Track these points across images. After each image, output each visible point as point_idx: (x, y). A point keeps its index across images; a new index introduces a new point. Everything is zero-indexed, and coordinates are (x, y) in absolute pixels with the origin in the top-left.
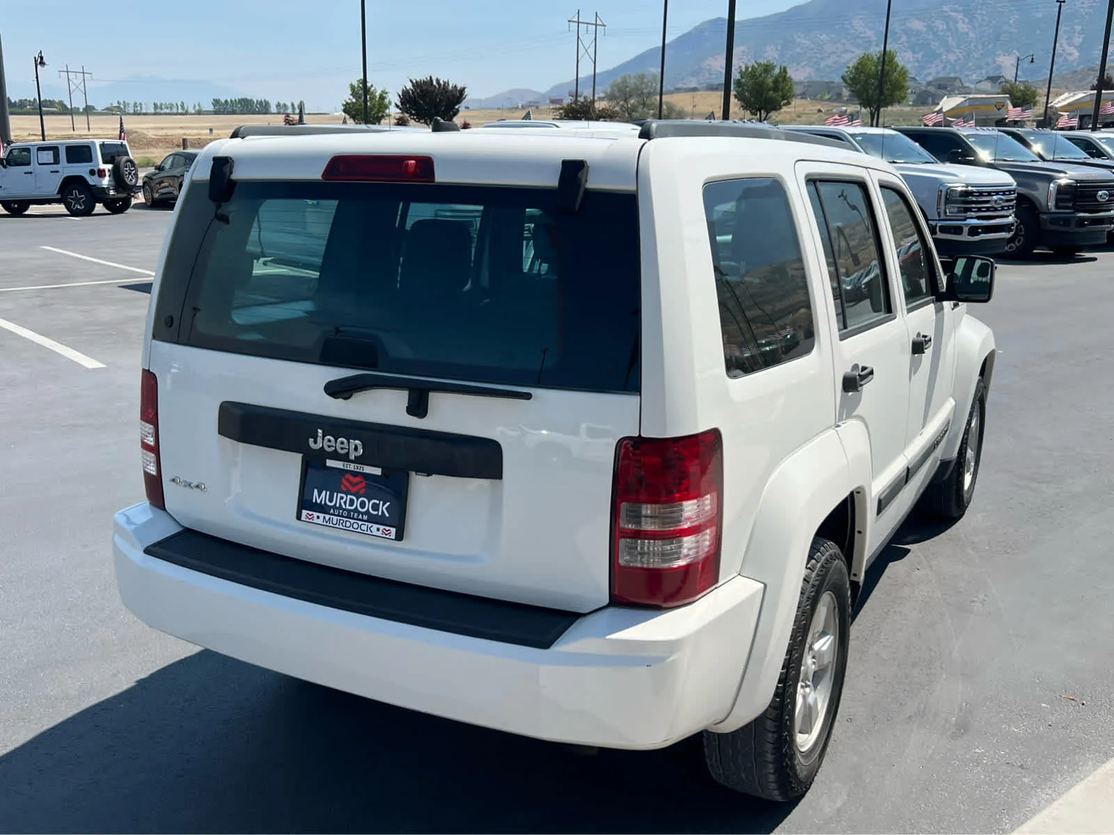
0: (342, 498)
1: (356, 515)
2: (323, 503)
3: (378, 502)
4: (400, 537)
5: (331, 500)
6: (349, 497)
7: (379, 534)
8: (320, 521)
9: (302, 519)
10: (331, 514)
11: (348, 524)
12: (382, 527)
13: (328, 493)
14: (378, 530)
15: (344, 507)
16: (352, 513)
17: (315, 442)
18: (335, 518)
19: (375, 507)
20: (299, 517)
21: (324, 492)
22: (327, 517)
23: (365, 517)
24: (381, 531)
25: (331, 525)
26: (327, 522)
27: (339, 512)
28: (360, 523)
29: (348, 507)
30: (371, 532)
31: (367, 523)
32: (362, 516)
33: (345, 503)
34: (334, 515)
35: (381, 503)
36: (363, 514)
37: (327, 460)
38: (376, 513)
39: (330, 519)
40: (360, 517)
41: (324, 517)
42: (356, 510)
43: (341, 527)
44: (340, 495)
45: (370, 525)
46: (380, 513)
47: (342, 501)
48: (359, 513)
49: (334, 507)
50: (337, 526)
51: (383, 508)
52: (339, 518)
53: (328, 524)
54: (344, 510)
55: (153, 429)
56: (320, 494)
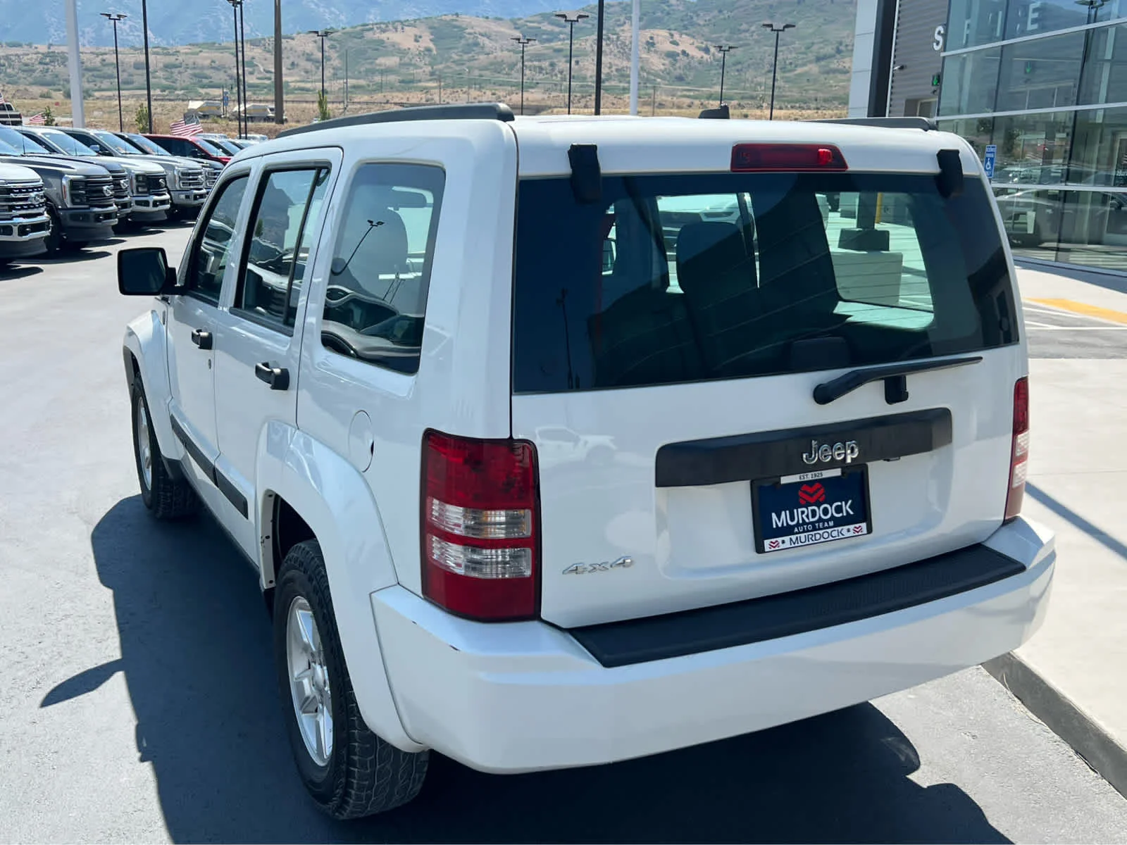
0: (803, 512)
1: (821, 525)
2: (785, 525)
3: (839, 503)
4: (870, 530)
5: (792, 519)
6: (810, 508)
7: (851, 534)
8: (787, 545)
9: (766, 550)
10: (797, 533)
11: (818, 536)
12: (851, 527)
13: (788, 512)
14: (849, 531)
15: (807, 521)
16: (817, 524)
17: (810, 456)
18: (802, 535)
19: (839, 509)
20: (760, 549)
21: (783, 513)
22: (794, 537)
23: (831, 524)
24: (852, 531)
25: (800, 544)
26: (794, 544)
27: (804, 528)
28: (829, 530)
29: (812, 520)
30: (843, 535)
31: (836, 529)
32: (828, 524)
33: (807, 516)
34: (799, 533)
35: (844, 503)
37: (782, 478)
38: (841, 515)
39: (797, 538)
40: (826, 525)
41: (791, 539)
42: (820, 520)
43: (811, 542)
44: (800, 510)
45: (840, 528)
46: (845, 514)
47: (804, 516)
48: (824, 521)
49: (798, 525)
50: (807, 543)
51: (847, 508)
52: (806, 534)
53: (796, 545)
54: (808, 524)
55: (527, 514)
56: (779, 517)
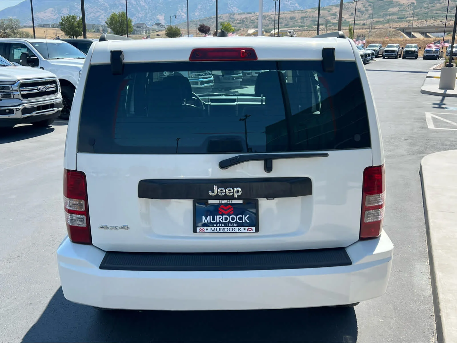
0: (220, 218)
1: (230, 225)
2: (209, 222)
3: (241, 216)
4: (257, 230)
5: (213, 219)
6: (224, 216)
7: (246, 231)
8: (209, 231)
9: (197, 232)
10: (215, 227)
11: (226, 230)
12: (246, 228)
13: (211, 216)
14: (245, 229)
15: (222, 222)
16: (227, 224)
17: (213, 192)
18: (218, 228)
19: (241, 219)
20: (195, 231)
21: (209, 217)
22: (213, 228)
23: (235, 225)
24: (246, 230)
25: (216, 232)
26: (213, 231)
27: (219, 225)
28: (233, 228)
29: (224, 221)
30: (241, 231)
31: (237, 227)
32: (234, 224)
33: (222, 220)
34: (217, 226)
35: (244, 216)
36: (234, 223)
37: (209, 201)
38: (242, 221)
39: (215, 229)
40: (232, 225)
41: (211, 229)
42: (229, 222)
43: (222, 231)
44: (218, 216)
45: (239, 228)
46: (244, 221)
47: (220, 219)
48: (231, 223)
49: (216, 223)
50: (220, 232)
51: (245, 219)
52: (220, 228)
53: (214, 232)
54: (222, 223)
55: (83, 202)
56: (206, 218)
